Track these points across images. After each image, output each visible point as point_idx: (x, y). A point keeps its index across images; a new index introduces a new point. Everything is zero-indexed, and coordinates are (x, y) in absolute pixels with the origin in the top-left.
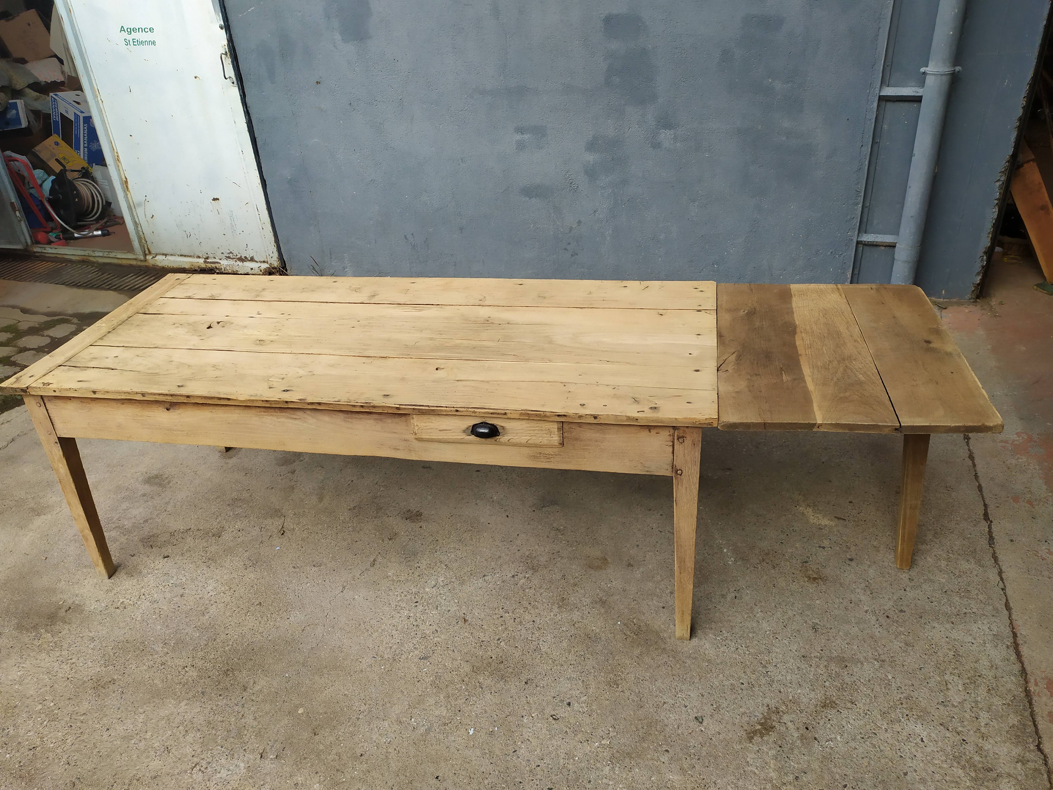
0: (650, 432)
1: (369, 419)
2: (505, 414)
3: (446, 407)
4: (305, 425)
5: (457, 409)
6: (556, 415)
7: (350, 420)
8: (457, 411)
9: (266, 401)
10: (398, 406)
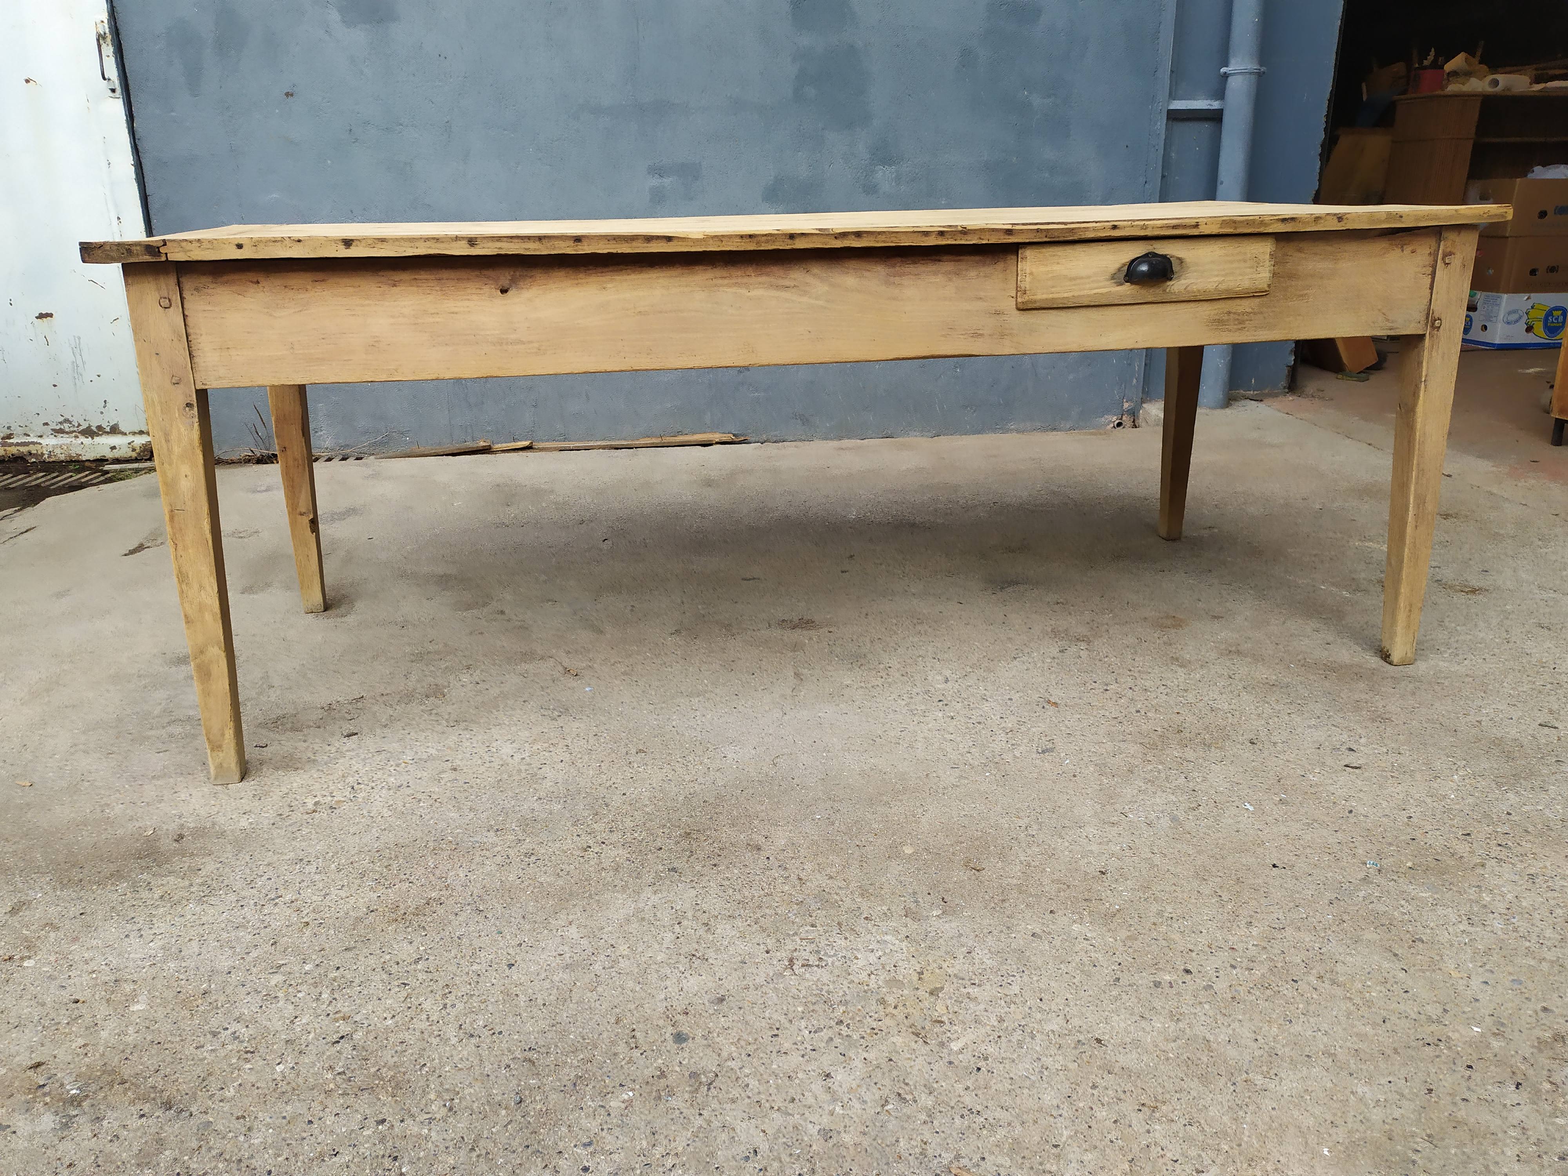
0: (1403, 251)
1: (935, 273)
2: (1197, 226)
3: (1096, 222)
4: (805, 299)
5: (1116, 223)
6: (1278, 220)
7: (897, 280)
8: (1115, 227)
9: (751, 236)
10: (1010, 227)
